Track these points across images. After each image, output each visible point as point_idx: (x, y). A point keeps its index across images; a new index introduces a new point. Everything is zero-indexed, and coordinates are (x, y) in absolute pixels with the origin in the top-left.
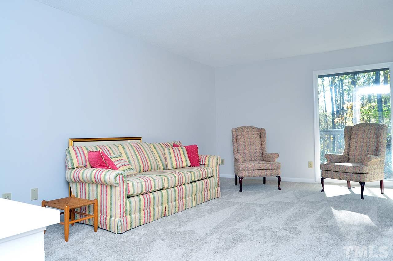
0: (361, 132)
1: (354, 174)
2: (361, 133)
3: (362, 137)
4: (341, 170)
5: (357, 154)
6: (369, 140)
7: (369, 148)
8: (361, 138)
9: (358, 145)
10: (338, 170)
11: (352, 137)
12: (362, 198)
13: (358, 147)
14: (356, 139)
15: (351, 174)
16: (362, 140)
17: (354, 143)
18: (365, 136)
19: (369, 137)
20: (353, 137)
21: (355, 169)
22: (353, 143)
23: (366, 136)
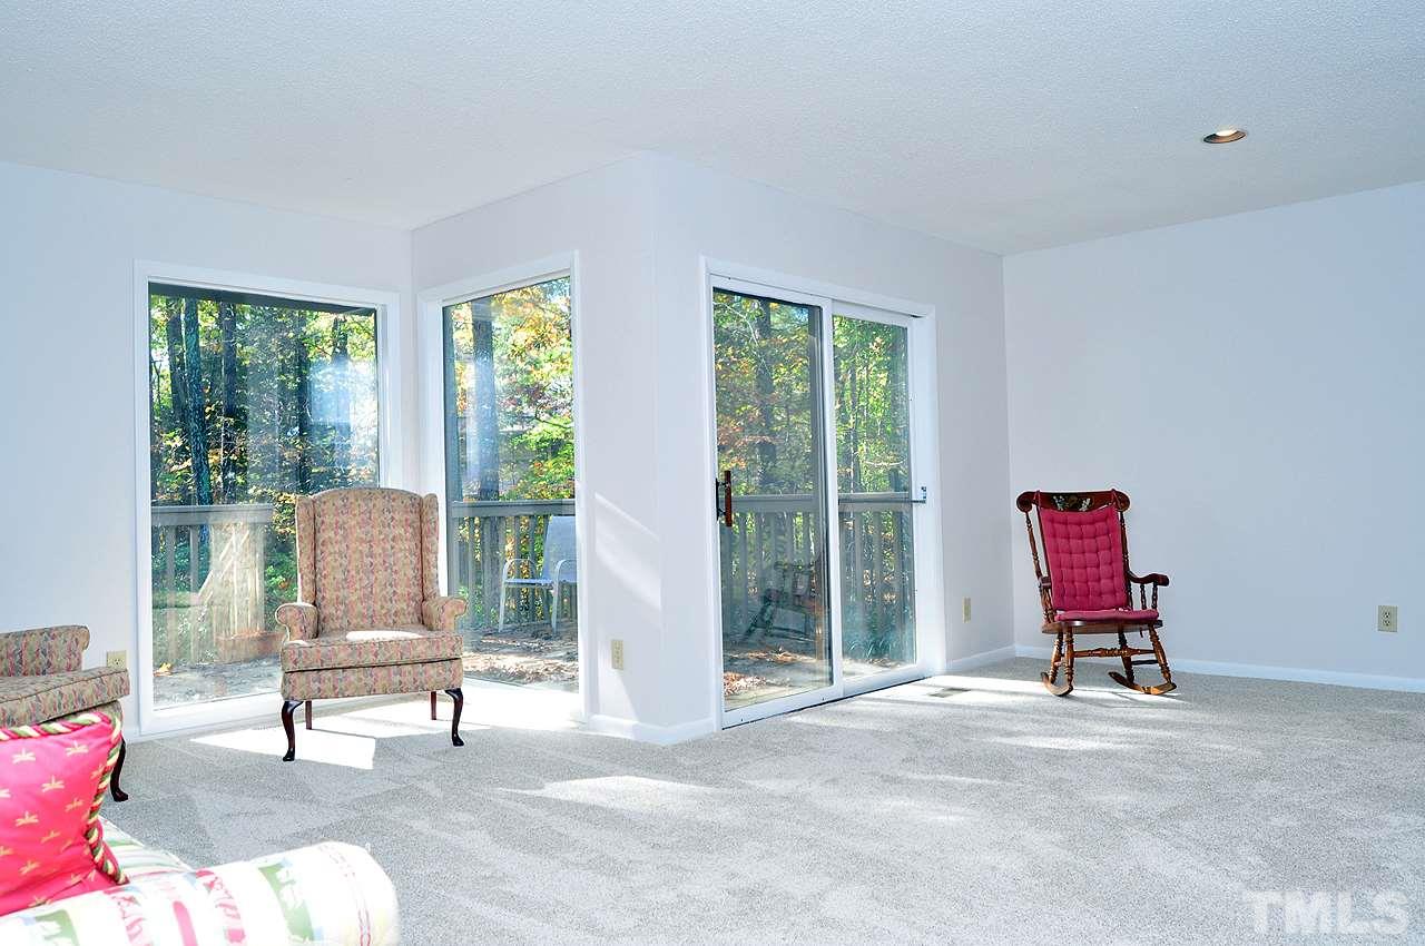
0: (360, 520)
1: (429, 666)
2: (358, 523)
3: (364, 537)
4: (381, 659)
5: (354, 598)
6: (392, 548)
7: (396, 572)
8: (362, 541)
9: (354, 564)
10: (370, 659)
11: (322, 536)
12: (457, 741)
13: (353, 573)
14: (344, 545)
15: (420, 668)
16: (365, 548)
17: (336, 560)
18: (375, 532)
19: (391, 536)
20: (330, 538)
21: (438, 647)
22: (329, 559)
23: (380, 533)
